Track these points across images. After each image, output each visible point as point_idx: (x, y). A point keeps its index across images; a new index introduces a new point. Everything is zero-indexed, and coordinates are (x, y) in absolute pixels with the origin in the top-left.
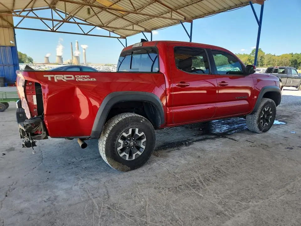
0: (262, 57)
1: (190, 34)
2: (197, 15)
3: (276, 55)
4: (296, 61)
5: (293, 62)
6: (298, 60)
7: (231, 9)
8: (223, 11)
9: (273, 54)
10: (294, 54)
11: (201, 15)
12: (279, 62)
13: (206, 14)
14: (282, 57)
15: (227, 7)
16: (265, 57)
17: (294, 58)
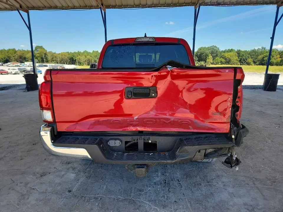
0: (45, 53)
1: (28, 25)
2: (35, 5)
3: (56, 53)
4: (73, 58)
5: (71, 59)
6: (74, 58)
7: (74, 9)
8: (66, 8)
9: (54, 52)
10: (69, 52)
11: (40, 7)
12: (60, 59)
13: (46, 7)
14: (62, 54)
15: (72, 6)
16: (47, 54)
17: (71, 56)
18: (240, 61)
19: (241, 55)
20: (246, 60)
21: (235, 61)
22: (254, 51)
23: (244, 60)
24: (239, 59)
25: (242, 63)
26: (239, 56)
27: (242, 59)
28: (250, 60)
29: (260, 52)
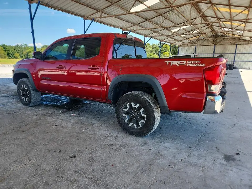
18: (8, 55)
19: (8, 49)
20: (14, 54)
21: (3, 55)
22: (18, 46)
23: (12, 54)
24: (6, 53)
25: (11, 57)
26: (5, 50)
27: (9, 53)
28: (16, 55)
29: (24, 48)
